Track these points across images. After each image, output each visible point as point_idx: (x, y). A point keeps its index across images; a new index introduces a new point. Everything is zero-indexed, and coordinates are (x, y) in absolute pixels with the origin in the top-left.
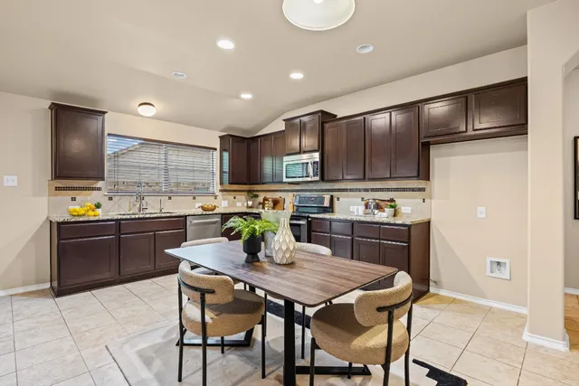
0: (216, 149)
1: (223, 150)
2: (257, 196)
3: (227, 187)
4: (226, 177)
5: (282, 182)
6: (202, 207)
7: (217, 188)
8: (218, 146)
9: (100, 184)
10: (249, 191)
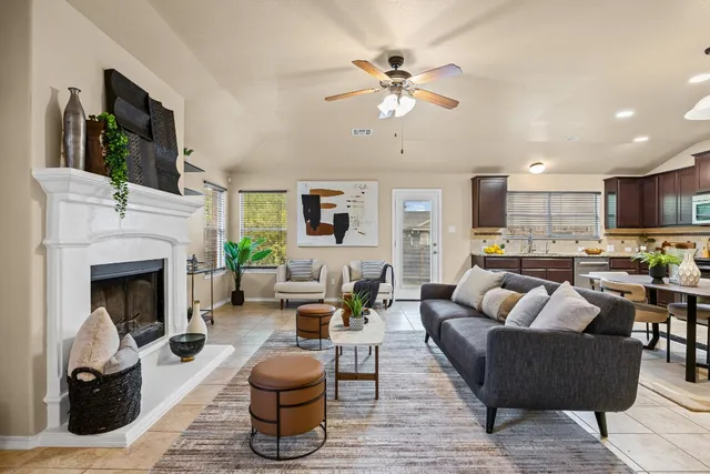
0: (600, 193)
1: (608, 192)
2: (653, 241)
3: (614, 230)
4: (613, 221)
5: (691, 225)
6: (587, 251)
7: (602, 231)
8: (602, 189)
9: (501, 230)
10: (642, 235)
